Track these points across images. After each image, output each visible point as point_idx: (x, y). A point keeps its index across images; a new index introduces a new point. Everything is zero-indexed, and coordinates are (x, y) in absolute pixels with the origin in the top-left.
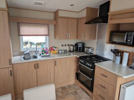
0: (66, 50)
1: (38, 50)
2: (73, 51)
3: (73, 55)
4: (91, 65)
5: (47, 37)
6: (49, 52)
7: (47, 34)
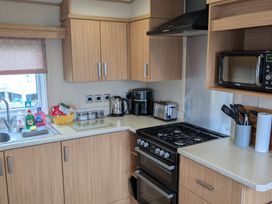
0: (102, 113)
1: (11, 115)
2: (121, 115)
3: (122, 125)
4: (167, 155)
5: (43, 76)
6: (48, 120)
7: (41, 67)
